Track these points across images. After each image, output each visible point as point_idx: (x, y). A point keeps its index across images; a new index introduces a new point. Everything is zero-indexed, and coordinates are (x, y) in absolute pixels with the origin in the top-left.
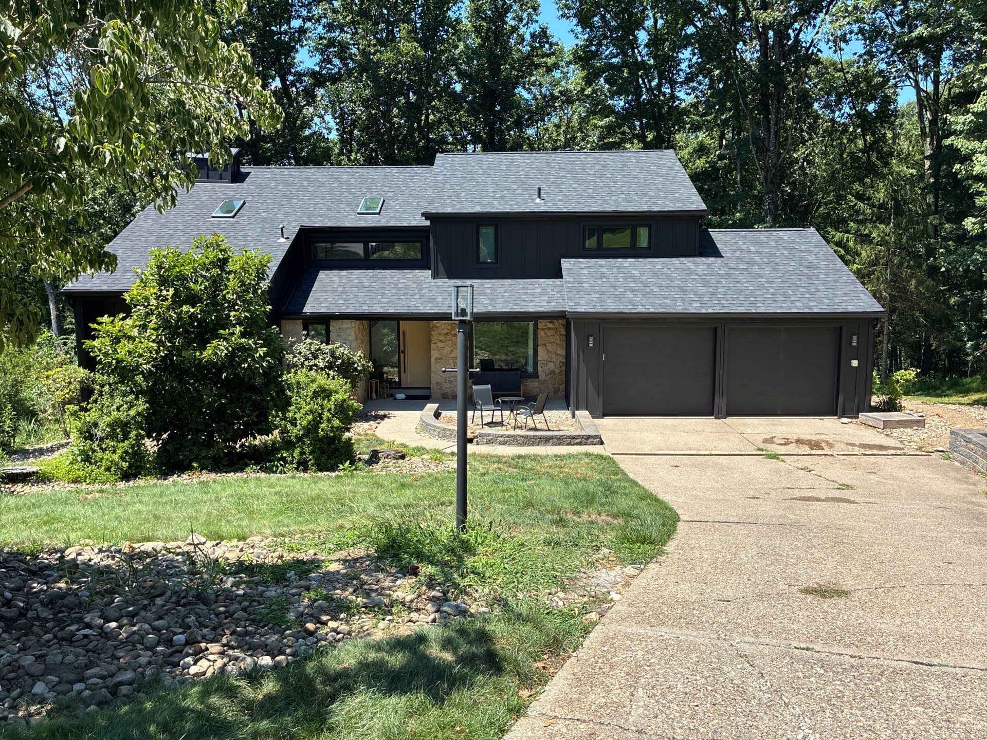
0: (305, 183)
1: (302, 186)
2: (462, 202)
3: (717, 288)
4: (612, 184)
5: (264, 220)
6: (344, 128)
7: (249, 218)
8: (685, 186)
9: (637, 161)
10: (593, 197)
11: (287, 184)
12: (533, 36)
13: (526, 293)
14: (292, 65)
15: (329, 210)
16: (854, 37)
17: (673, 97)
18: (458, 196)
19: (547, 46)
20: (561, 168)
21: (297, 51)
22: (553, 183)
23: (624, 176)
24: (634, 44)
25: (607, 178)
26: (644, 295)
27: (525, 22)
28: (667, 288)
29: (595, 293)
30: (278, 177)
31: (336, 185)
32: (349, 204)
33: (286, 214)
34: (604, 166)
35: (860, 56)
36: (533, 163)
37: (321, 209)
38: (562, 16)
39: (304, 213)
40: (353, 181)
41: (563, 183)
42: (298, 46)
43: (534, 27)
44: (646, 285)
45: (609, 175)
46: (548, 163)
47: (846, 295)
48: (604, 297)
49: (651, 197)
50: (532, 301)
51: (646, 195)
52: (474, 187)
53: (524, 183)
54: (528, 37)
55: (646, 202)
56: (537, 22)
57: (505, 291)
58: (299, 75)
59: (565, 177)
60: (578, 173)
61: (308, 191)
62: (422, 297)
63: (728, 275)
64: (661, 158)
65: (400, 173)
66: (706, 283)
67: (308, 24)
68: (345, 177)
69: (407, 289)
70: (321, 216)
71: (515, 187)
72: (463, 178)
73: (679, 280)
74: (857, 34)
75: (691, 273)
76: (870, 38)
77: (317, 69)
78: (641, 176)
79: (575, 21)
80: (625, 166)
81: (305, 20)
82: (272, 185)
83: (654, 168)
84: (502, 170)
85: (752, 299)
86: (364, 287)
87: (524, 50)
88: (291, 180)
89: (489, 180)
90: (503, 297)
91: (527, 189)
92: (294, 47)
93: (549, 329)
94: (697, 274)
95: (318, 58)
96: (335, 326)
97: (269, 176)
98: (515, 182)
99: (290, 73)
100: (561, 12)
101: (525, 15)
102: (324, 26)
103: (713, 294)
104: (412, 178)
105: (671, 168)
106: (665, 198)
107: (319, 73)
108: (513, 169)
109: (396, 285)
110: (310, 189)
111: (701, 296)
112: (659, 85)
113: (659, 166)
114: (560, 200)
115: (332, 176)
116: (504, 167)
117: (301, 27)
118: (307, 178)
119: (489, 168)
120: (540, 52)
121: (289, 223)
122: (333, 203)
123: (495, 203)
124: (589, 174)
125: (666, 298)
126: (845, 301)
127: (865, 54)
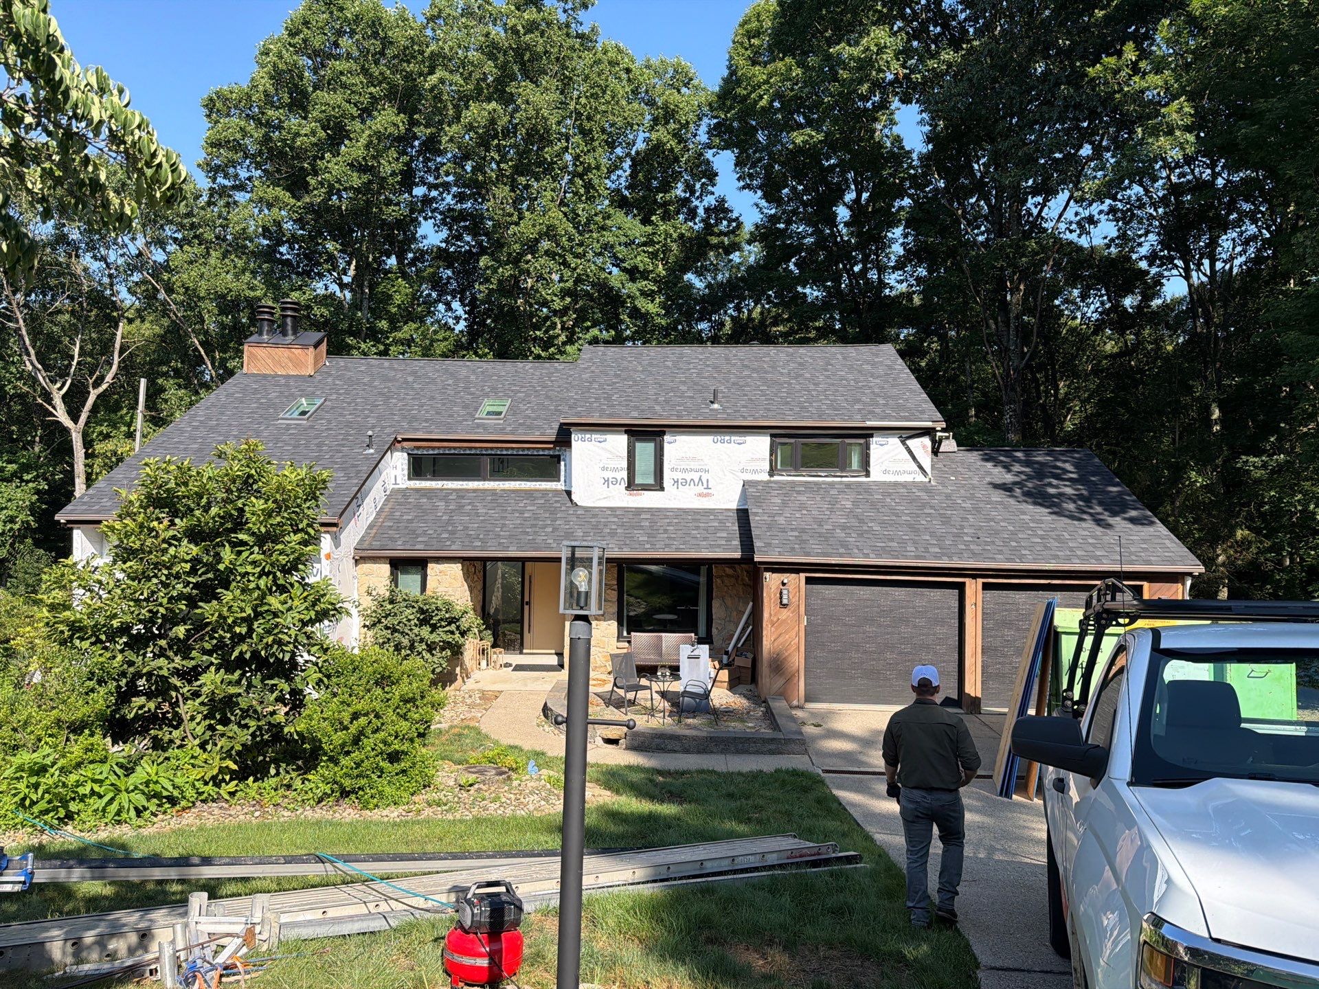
0: (410, 379)
1: (406, 382)
2: (613, 406)
3: (962, 527)
4: (812, 387)
5: (349, 425)
6: (475, 318)
7: (329, 422)
8: (911, 391)
9: (844, 358)
10: (787, 403)
11: (386, 379)
12: (707, 210)
13: (697, 528)
14: (414, 239)
15: (437, 413)
16: (1103, 217)
17: (882, 284)
18: (609, 398)
19: (725, 223)
20: (744, 366)
21: (420, 223)
22: (734, 384)
23: (828, 377)
24: (831, 220)
25: (806, 379)
26: (861, 535)
27: (697, 194)
28: (891, 525)
29: (792, 530)
30: (375, 370)
31: (450, 382)
32: (465, 407)
33: (380, 418)
34: (800, 364)
35: (1112, 240)
36: (707, 359)
37: (427, 412)
38: (744, 188)
39: (405, 417)
40: (473, 377)
41: (747, 385)
42: (421, 219)
43: (710, 200)
44: (861, 521)
45: (808, 375)
46: (727, 359)
47: (1144, 541)
48: (805, 537)
49: (865, 404)
50: (705, 539)
51: (859, 401)
52: (630, 387)
53: (696, 384)
54: (701, 211)
55: (859, 410)
56: (713, 193)
57: (669, 524)
58: (421, 255)
59: (749, 377)
60: (766, 372)
61: (413, 388)
62: (555, 529)
63: (978, 510)
64: (877, 355)
65: (535, 369)
66: (946, 520)
67: (434, 193)
68: (464, 372)
69: (536, 519)
70: (426, 421)
71: (683, 388)
72: (617, 376)
73: (907, 515)
74: (1108, 214)
75: (923, 506)
76: (1123, 219)
77: (444, 245)
78: (850, 376)
79: (760, 193)
80: (828, 364)
81: (431, 187)
82: (366, 380)
83: (868, 367)
84: (668, 367)
85: (1014, 544)
86: (478, 515)
87: (696, 227)
88: (393, 373)
89: (650, 380)
90: (666, 531)
91: (700, 391)
92: (416, 219)
93: (728, 576)
94: (932, 507)
95: (444, 233)
96: (432, 568)
97: (363, 368)
98: (684, 383)
99: (410, 250)
100: (742, 183)
101: (698, 186)
102: (454, 196)
103: (956, 535)
104: (550, 375)
105: (890, 367)
106: (884, 405)
107: (446, 250)
108: (681, 365)
109: (522, 513)
110: (416, 386)
111: (940, 539)
112: (864, 271)
113: (874, 364)
114: (744, 407)
115: (447, 370)
116: (669, 364)
117: (425, 196)
118: (414, 373)
119: (650, 364)
120: (716, 230)
121: (383, 428)
122: (444, 404)
123: (657, 408)
124: (782, 374)
125: (892, 540)
126: (1145, 550)
127: (1118, 237)
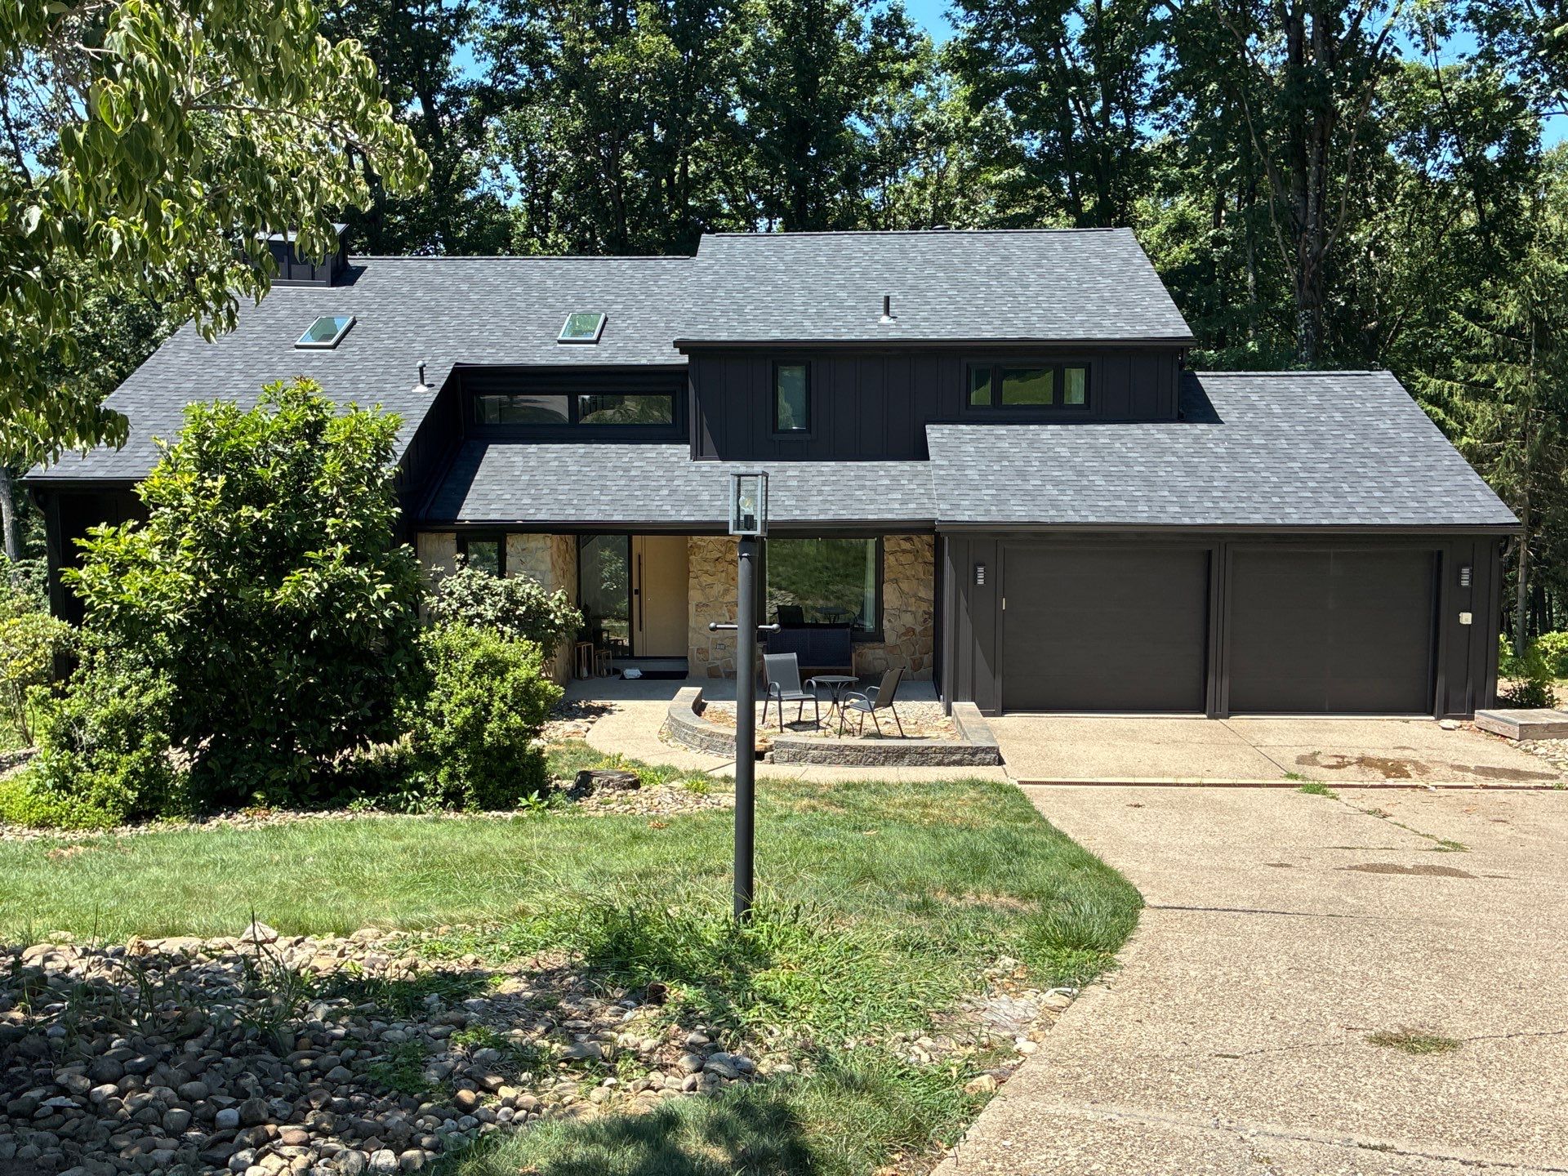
0: (464, 287)
1: (459, 292)
2: (746, 322)
3: (1211, 479)
4: (1019, 290)
5: (390, 353)
6: (535, 188)
7: (363, 349)
8: (1152, 295)
9: (1065, 249)
10: (985, 314)
11: (430, 287)
12: (877, 23)
13: (862, 487)
14: (443, 75)
15: (506, 335)
16: (1459, 25)
17: (1130, 133)
18: (740, 311)
19: (902, 41)
20: (927, 261)
21: (453, 50)
22: (912, 287)
23: (1041, 276)
24: (1058, 38)
25: (1011, 279)
26: (1078, 492)
28: (1119, 478)
29: (988, 487)
30: (415, 276)
31: (519, 290)
32: (543, 325)
33: (429, 343)
34: (1005, 258)
35: (1472, 60)
36: (875, 251)
37: (492, 332)
39: (462, 341)
40: (550, 282)
41: (930, 289)
42: (454, 42)
43: (878, 8)
44: (1080, 474)
45: (1014, 274)
46: (903, 251)
47: (1448, 493)
48: (1005, 495)
49: (1090, 314)
50: (872, 501)
51: (1081, 309)
52: (769, 294)
53: (859, 288)
54: (867, 25)
55: (1082, 322)
57: (825, 483)
58: (456, 94)
59: (933, 277)
60: (957, 270)
61: (469, 300)
62: (673, 492)
63: (1233, 456)
64: (1108, 244)
65: (635, 268)
66: (1191, 471)
67: (474, 3)
68: (536, 276)
69: (645, 478)
70: (492, 345)
71: (843, 294)
72: (749, 278)
73: (1141, 464)
74: (1465, 20)
75: (1163, 452)
76: (1487, 28)
77: (488, 82)
78: (1072, 275)
80: (1042, 257)
82: (405, 290)
83: (1095, 261)
84: (821, 265)
85: (1276, 500)
86: (567, 473)
87: (860, 49)
88: (439, 280)
89: (796, 284)
90: (820, 493)
91: (866, 299)
92: (448, 43)
93: (904, 551)
94: (1174, 454)
95: (490, 63)
96: (514, 544)
97: (399, 273)
98: (843, 287)
99: (440, 90)
102: (502, 6)
103: (1204, 490)
104: (656, 278)
105: (1127, 262)
106: (1116, 315)
107: (491, 89)
108: (840, 262)
109: (626, 470)
110: (474, 297)
111: (1182, 495)
112: (1106, 112)
113: (1105, 258)
114: (925, 319)
115: (513, 274)
116: (822, 260)
117: (459, 8)
118: (468, 278)
119: (797, 261)
120: (888, 52)
121: (435, 357)
122: (513, 322)
123: (807, 323)
124: (978, 272)
125: (1119, 498)
126: (1447, 504)
127: (1480, 56)
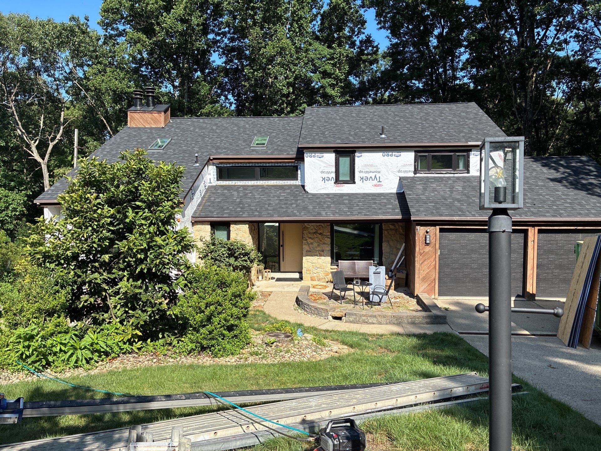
0: (214, 128)
1: (212, 129)
2: (326, 137)
4: (435, 125)
5: (184, 152)
6: (240, 102)
7: (174, 150)
9: (450, 110)
10: (423, 134)
11: (202, 128)
12: (361, 42)
13: (375, 203)
14: (208, 63)
15: (230, 145)
17: (455, 78)
18: (323, 133)
19: (370, 48)
20: (395, 115)
21: (211, 54)
22: (391, 124)
23: (442, 120)
24: (426, 45)
25: (431, 121)
26: (469, 205)
27: (356, 33)
29: (430, 202)
30: (196, 124)
31: (235, 128)
32: (245, 141)
33: (200, 148)
34: (426, 113)
36: (374, 112)
37: (225, 144)
39: (213, 147)
40: (247, 126)
41: (399, 125)
42: (212, 52)
43: (362, 37)
44: (468, 197)
45: (431, 119)
46: (386, 112)
48: (438, 206)
49: (465, 133)
51: (462, 132)
52: (334, 127)
53: (370, 125)
54: (358, 43)
56: (364, 33)
57: (359, 202)
59: (399, 120)
60: (408, 118)
61: (216, 132)
62: (297, 206)
64: (468, 108)
67: (218, 38)
68: (242, 123)
69: (287, 200)
70: (225, 148)
71: (364, 127)
72: (326, 122)
74: (574, 38)
76: (582, 41)
77: (224, 65)
78: (455, 119)
79: (389, 31)
80: (441, 113)
81: (217, 34)
82: (191, 129)
83: (464, 114)
84: (354, 117)
86: (255, 198)
87: (355, 51)
88: (205, 125)
89: (345, 124)
90: (358, 205)
91: (373, 129)
92: (210, 52)
93: (391, 229)
96: (233, 227)
97: (189, 123)
98: (364, 124)
99: (207, 68)
100: (380, 26)
101: (356, 29)
104: (288, 124)
105: (476, 114)
106: (476, 134)
107: (225, 67)
108: (361, 116)
109: (279, 197)
110: (218, 131)
112: (445, 71)
113: (467, 113)
114: (399, 136)
115: (233, 123)
116: (354, 115)
117: (214, 39)
118: (216, 124)
119: (344, 116)
120: (366, 52)
121: (203, 153)
122: (233, 140)
123: (351, 138)
124: (417, 119)
